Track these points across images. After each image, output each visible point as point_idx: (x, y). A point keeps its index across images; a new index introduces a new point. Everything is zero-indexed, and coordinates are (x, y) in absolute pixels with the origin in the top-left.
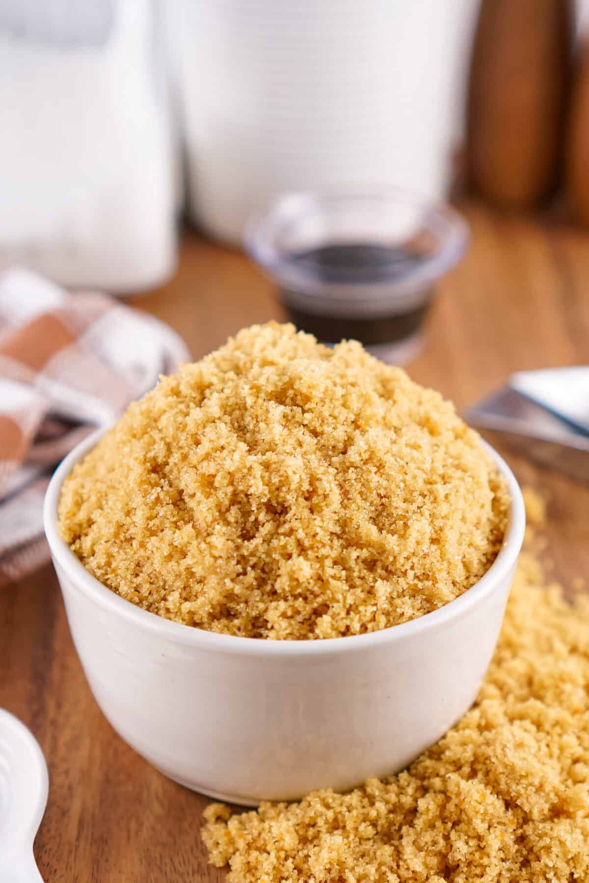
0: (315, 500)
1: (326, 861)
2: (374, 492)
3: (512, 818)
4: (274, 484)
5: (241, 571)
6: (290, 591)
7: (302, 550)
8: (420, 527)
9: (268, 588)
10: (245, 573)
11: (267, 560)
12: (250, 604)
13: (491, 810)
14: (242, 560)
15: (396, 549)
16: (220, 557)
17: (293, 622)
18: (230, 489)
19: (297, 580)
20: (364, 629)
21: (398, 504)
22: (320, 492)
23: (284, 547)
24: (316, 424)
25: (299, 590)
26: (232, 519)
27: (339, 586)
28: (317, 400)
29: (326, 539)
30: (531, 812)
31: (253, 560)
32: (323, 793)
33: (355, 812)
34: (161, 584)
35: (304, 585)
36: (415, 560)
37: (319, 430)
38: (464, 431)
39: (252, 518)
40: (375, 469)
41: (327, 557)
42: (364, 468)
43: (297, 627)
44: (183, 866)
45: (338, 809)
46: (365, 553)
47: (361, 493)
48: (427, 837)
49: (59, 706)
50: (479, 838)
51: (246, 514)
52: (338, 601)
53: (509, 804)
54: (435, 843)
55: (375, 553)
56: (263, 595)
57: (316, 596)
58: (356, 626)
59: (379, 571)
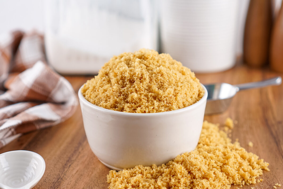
0: (142, 79)
1: (135, 180)
2: (159, 81)
3: (189, 176)
4: (132, 74)
5: (119, 95)
6: (131, 101)
7: (136, 91)
8: (170, 90)
9: (126, 100)
10: (120, 96)
11: (127, 93)
12: (121, 104)
13: (183, 172)
14: (121, 93)
15: (162, 94)
16: (115, 91)
17: (131, 109)
18: (121, 76)
19: (133, 98)
20: (149, 112)
21: (166, 85)
22: (143, 78)
23: (132, 90)
24: (148, 64)
25: (133, 101)
26: (120, 83)
27: (144, 101)
28: (149, 59)
29: (143, 89)
30: (195, 175)
31: (123, 93)
32: (140, 166)
33: (147, 171)
34: (101, 100)
35: (135, 100)
36: (167, 98)
37: (148, 66)
38: (195, 79)
39: (125, 83)
40: (160, 75)
41: (143, 94)
42: (157, 74)
43: (131, 110)
44: (100, 182)
45: (142, 170)
46: (153, 94)
47: (156, 81)
48: (165, 178)
49: (82, 149)
50: (179, 179)
51: (124, 82)
52: (143, 105)
53: (189, 172)
54: (166, 180)
55: (156, 94)
56: (124, 102)
57: (138, 103)
58: (147, 111)
59: (157, 99)
